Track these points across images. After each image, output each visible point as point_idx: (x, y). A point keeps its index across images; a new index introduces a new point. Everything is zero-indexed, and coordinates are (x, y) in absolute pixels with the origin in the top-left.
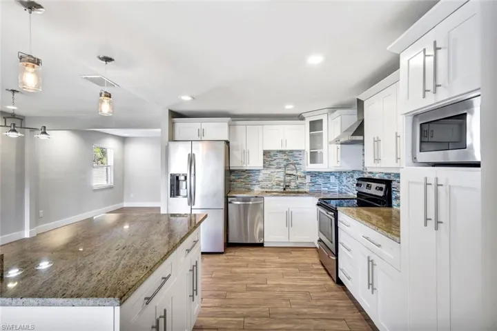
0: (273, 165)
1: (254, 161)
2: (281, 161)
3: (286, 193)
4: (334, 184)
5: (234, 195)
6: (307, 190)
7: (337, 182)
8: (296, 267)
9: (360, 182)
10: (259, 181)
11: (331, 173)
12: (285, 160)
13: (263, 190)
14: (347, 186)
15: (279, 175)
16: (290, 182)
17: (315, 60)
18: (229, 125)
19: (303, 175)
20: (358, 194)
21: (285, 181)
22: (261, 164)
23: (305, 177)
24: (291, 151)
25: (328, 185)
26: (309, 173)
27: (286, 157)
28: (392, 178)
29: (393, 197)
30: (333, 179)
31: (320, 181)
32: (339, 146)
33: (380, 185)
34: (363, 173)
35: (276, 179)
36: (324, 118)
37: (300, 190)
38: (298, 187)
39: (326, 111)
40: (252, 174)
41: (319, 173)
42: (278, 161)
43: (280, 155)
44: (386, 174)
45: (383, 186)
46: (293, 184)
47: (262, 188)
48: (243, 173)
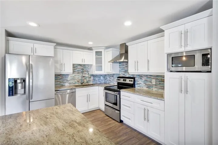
0: (75, 72)
1: (68, 70)
2: (80, 70)
3: (83, 86)
4: (102, 80)
5: (58, 89)
6: (91, 83)
7: (103, 79)
8: (98, 121)
9: (119, 79)
10: (68, 81)
11: (101, 75)
12: (82, 69)
13: (70, 85)
14: (110, 80)
15: (78, 77)
16: (84, 80)
17: (128, 23)
18: (55, 48)
19: (90, 76)
20: (118, 83)
21: (81, 80)
22: (72, 71)
23: (91, 77)
24: (84, 65)
25: (100, 80)
26: (93, 75)
27: (82, 68)
28: (135, 77)
29: (136, 83)
30: (102, 77)
31: (97, 79)
32: (111, 63)
33: (131, 80)
34: (119, 75)
35: (77, 79)
36: (103, 51)
37: (89, 84)
38: (87, 82)
39: (104, 48)
40: (64, 77)
41: (96, 75)
42: (78, 69)
43: (79, 67)
44: (132, 75)
45: (133, 80)
46: (85, 81)
47: (70, 84)
48: (59, 77)
